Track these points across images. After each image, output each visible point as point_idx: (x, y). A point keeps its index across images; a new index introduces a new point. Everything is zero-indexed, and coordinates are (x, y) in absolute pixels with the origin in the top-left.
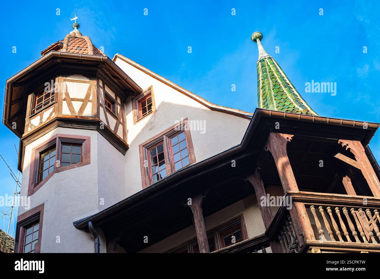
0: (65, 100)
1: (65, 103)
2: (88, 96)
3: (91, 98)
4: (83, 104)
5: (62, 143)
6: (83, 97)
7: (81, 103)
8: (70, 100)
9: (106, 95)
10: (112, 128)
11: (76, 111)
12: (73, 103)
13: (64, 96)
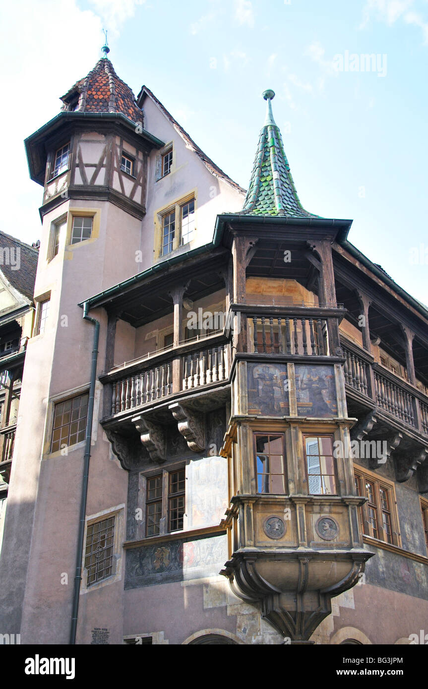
0: (78, 166)
1: (77, 170)
2: (102, 159)
3: (105, 163)
4: (96, 170)
5: (73, 216)
7: (94, 169)
8: (81, 165)
9: (124, 154)
10: (128, 193)
11: (89, 178)
12: (87, 169)
13: (77, 162)
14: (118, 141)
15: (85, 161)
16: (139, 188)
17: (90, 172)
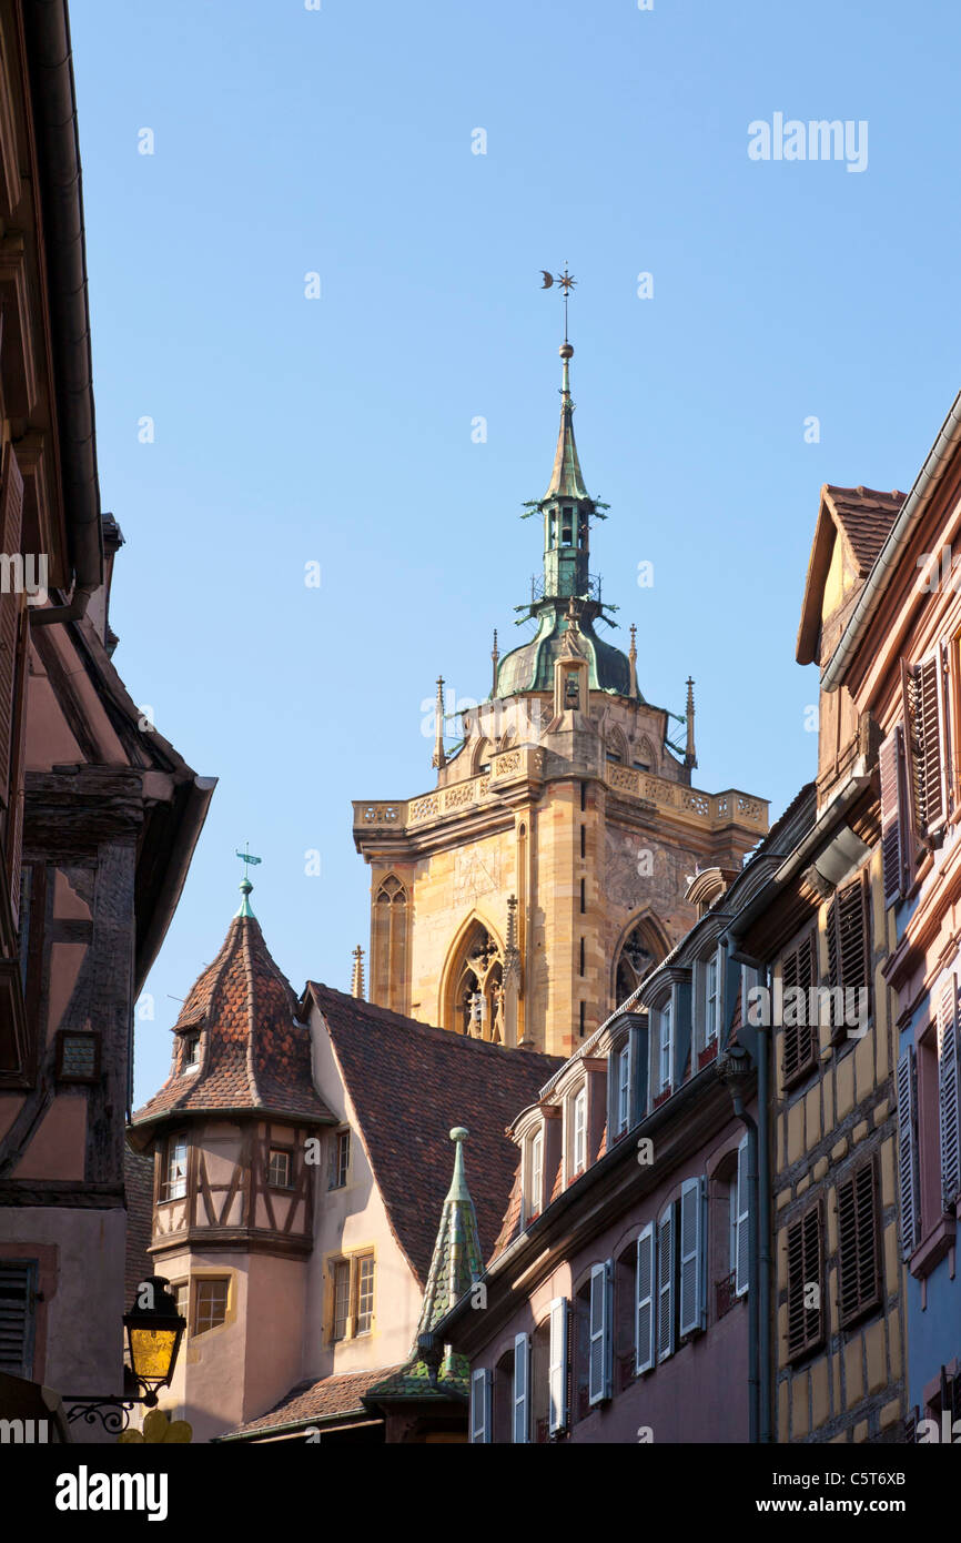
0: (201, 1191)
1: (200, 1196)
2: (236, 1178)
3: (241, 1181)
4: (228, 1196)
6: (228, 1182)
7: (223, 1194)
8: (205, 1189)
9: (273, 1148)
10: (280, 1224)
11: (218, 1215)
12: (214, 1195)
13: (199, 1180)
15: (211, 1181)
16: (302, 1204)
17: (217, 1199)
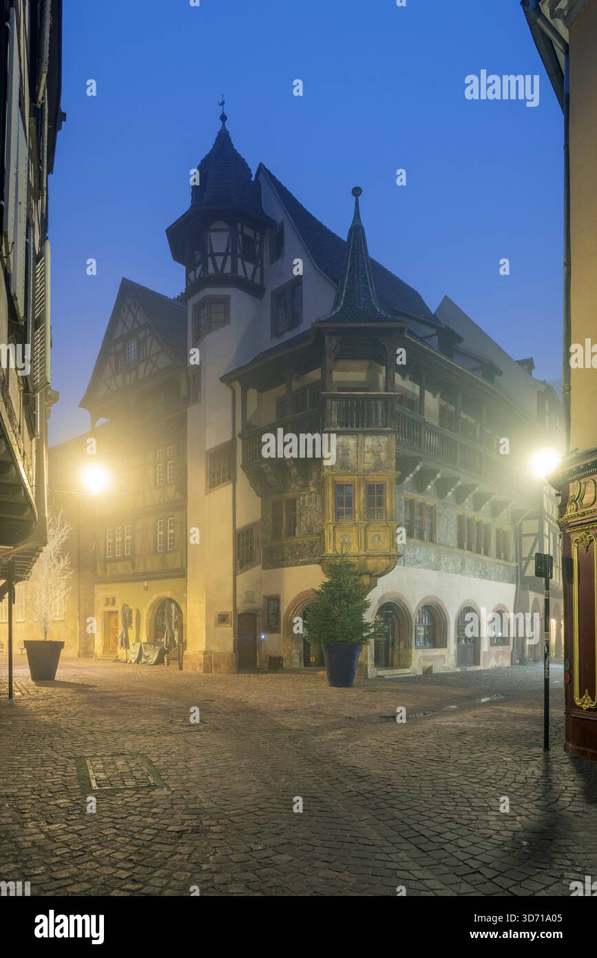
0: (210, 256)
1: (209, 259)
2: (227, 249)
3: (230, 251)
4: (224, 259)
5: (210, 302)
6: (224, 251)
7: (222, 257)
8: (213, 255)
9: (245, 238)
10: (250, 277)
11: (219, 267)
12: (217, 258)
13: (209, 251)
14: (239, 225)
15: (215, 251)
16: (259, 269)
17: (219, 260)
